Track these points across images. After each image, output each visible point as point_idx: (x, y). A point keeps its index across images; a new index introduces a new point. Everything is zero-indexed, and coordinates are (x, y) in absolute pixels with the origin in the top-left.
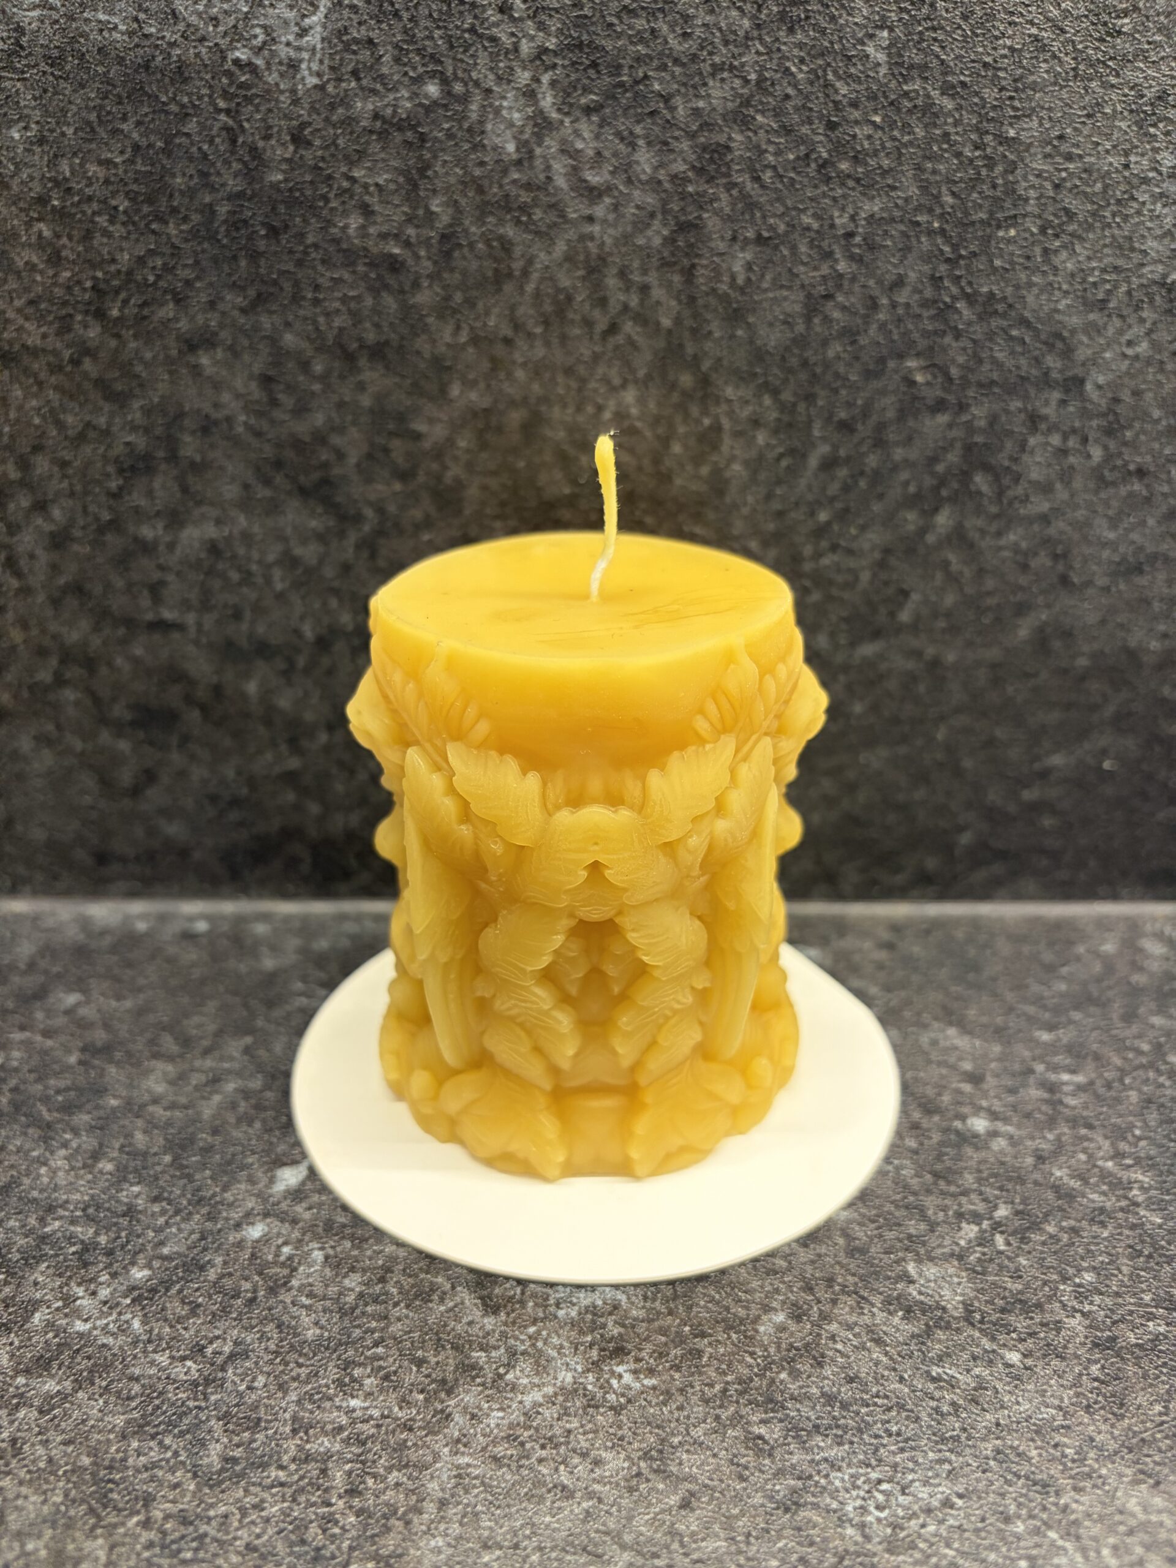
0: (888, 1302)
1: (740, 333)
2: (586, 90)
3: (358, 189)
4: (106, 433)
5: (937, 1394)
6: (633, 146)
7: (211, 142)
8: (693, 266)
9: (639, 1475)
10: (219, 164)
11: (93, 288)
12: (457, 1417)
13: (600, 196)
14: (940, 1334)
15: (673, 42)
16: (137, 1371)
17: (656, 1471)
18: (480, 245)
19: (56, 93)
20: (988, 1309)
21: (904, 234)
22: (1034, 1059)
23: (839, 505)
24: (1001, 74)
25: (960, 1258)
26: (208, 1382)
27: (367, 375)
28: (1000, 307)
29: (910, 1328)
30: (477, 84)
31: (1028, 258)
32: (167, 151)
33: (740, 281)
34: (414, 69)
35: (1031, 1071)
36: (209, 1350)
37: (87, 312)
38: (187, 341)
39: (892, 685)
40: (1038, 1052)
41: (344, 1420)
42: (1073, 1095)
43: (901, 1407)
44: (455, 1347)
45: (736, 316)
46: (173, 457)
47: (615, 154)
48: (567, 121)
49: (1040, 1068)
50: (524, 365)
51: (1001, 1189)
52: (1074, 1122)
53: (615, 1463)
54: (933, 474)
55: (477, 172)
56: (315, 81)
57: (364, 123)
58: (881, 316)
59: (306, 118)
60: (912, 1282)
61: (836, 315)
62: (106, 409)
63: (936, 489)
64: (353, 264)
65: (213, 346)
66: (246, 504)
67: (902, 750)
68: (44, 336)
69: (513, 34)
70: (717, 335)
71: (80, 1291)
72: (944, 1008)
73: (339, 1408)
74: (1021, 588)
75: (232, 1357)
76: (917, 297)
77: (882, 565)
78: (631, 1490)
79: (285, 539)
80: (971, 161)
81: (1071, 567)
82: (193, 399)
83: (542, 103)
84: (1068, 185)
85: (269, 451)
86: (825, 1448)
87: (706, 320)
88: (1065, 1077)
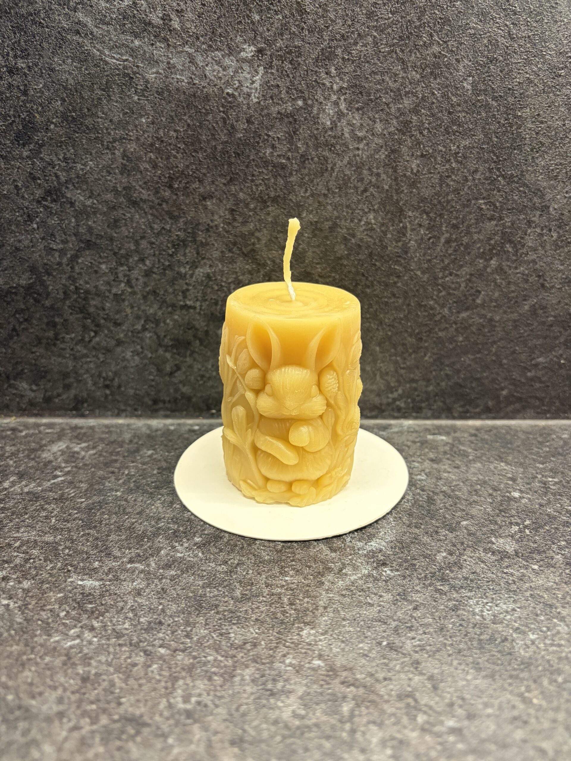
0: (485, 550)
1: (414, 190)
2: (358, 102)
3: (270, 139)
4: (170, 231)
5: (507, 577)
6: (375, 122)
7: (217, 123)
8: (397, 166)
9: (397, 600)
10: (219, 131)
11: (169, 177)
12: (326, 583)
13: (362, 140)
14: (506, 560)
15: (390, 84)
16: (204, 568)
17: (404, 599)
18: (316, 159)
19: (160, 105)
20: (524, 552)
21: (478, 152)
22: (537, 473)
23: (453, 257)
24: (515, 92)
25: (512, 537)
26: (231, 572)
27: (270, 209)
28: (516, 179)
29: (494, 558)
30: (317, 100)
31: (526, 160)
32: (201, 127)
33: (415, 171)
34: (294, 95)
35: (537, 477)
36: (229, 562)
37: (166, 186)
38: (202, 196)
39: (474, 329)
40: (538, 471)
41: (284, 583)
42: (554, 485)
43: (493, 581)
44: (321, 562)
45: (413, 184)
46: (195, 241)
47: (368, 125)
48: (350, 113)
49: (539, 476)
50: (331, 204)
51: (527, 515)
52: (554, 494)
53: (387, 597)
54: (490, 245)
55: (315, 132)
56: (257, 100)
57: (274, 115)
58: (469, 183)
59: (253, 114)
60: (494, 544)
61: (452, 183)
62: (170, 223)
63: (491, 250)
64: (267, 166)
65: (212, 197)
66: (222, 259)
67: (478, 356)
68: (149, 195)
69: (331, 82)
70: (406, 191)
71: (177, 544)
72: (499, 456)
73: (282, 580)
74: (526, 289)
75: (238, 564)
76: (483, 176)
77: (470, 280)
78: (395, 604)
79: (236, 273)
80: (504, 125)
81: (546, 280)
82: (204, 219)
83: (341, 107)
84: (542, 132)
85: (231, 239)
86: (465, 592)
87: (402, 186)
88: (550, 479)
